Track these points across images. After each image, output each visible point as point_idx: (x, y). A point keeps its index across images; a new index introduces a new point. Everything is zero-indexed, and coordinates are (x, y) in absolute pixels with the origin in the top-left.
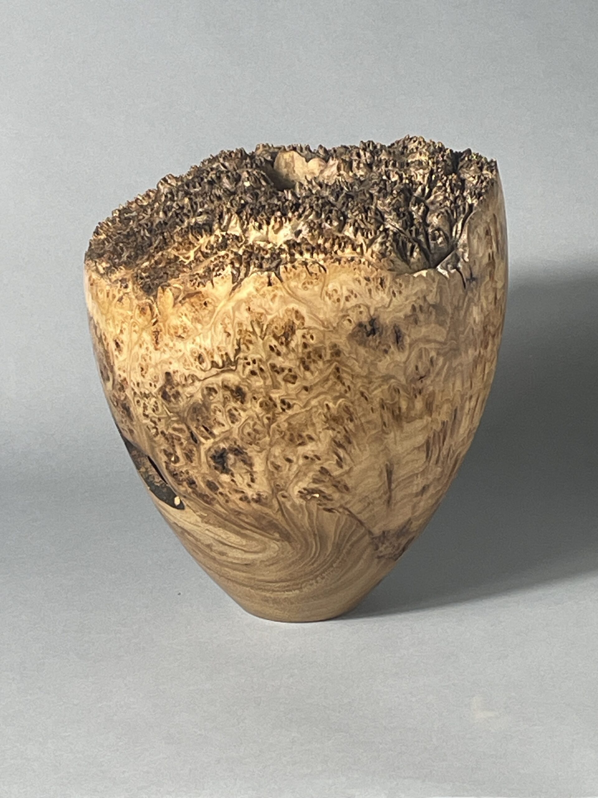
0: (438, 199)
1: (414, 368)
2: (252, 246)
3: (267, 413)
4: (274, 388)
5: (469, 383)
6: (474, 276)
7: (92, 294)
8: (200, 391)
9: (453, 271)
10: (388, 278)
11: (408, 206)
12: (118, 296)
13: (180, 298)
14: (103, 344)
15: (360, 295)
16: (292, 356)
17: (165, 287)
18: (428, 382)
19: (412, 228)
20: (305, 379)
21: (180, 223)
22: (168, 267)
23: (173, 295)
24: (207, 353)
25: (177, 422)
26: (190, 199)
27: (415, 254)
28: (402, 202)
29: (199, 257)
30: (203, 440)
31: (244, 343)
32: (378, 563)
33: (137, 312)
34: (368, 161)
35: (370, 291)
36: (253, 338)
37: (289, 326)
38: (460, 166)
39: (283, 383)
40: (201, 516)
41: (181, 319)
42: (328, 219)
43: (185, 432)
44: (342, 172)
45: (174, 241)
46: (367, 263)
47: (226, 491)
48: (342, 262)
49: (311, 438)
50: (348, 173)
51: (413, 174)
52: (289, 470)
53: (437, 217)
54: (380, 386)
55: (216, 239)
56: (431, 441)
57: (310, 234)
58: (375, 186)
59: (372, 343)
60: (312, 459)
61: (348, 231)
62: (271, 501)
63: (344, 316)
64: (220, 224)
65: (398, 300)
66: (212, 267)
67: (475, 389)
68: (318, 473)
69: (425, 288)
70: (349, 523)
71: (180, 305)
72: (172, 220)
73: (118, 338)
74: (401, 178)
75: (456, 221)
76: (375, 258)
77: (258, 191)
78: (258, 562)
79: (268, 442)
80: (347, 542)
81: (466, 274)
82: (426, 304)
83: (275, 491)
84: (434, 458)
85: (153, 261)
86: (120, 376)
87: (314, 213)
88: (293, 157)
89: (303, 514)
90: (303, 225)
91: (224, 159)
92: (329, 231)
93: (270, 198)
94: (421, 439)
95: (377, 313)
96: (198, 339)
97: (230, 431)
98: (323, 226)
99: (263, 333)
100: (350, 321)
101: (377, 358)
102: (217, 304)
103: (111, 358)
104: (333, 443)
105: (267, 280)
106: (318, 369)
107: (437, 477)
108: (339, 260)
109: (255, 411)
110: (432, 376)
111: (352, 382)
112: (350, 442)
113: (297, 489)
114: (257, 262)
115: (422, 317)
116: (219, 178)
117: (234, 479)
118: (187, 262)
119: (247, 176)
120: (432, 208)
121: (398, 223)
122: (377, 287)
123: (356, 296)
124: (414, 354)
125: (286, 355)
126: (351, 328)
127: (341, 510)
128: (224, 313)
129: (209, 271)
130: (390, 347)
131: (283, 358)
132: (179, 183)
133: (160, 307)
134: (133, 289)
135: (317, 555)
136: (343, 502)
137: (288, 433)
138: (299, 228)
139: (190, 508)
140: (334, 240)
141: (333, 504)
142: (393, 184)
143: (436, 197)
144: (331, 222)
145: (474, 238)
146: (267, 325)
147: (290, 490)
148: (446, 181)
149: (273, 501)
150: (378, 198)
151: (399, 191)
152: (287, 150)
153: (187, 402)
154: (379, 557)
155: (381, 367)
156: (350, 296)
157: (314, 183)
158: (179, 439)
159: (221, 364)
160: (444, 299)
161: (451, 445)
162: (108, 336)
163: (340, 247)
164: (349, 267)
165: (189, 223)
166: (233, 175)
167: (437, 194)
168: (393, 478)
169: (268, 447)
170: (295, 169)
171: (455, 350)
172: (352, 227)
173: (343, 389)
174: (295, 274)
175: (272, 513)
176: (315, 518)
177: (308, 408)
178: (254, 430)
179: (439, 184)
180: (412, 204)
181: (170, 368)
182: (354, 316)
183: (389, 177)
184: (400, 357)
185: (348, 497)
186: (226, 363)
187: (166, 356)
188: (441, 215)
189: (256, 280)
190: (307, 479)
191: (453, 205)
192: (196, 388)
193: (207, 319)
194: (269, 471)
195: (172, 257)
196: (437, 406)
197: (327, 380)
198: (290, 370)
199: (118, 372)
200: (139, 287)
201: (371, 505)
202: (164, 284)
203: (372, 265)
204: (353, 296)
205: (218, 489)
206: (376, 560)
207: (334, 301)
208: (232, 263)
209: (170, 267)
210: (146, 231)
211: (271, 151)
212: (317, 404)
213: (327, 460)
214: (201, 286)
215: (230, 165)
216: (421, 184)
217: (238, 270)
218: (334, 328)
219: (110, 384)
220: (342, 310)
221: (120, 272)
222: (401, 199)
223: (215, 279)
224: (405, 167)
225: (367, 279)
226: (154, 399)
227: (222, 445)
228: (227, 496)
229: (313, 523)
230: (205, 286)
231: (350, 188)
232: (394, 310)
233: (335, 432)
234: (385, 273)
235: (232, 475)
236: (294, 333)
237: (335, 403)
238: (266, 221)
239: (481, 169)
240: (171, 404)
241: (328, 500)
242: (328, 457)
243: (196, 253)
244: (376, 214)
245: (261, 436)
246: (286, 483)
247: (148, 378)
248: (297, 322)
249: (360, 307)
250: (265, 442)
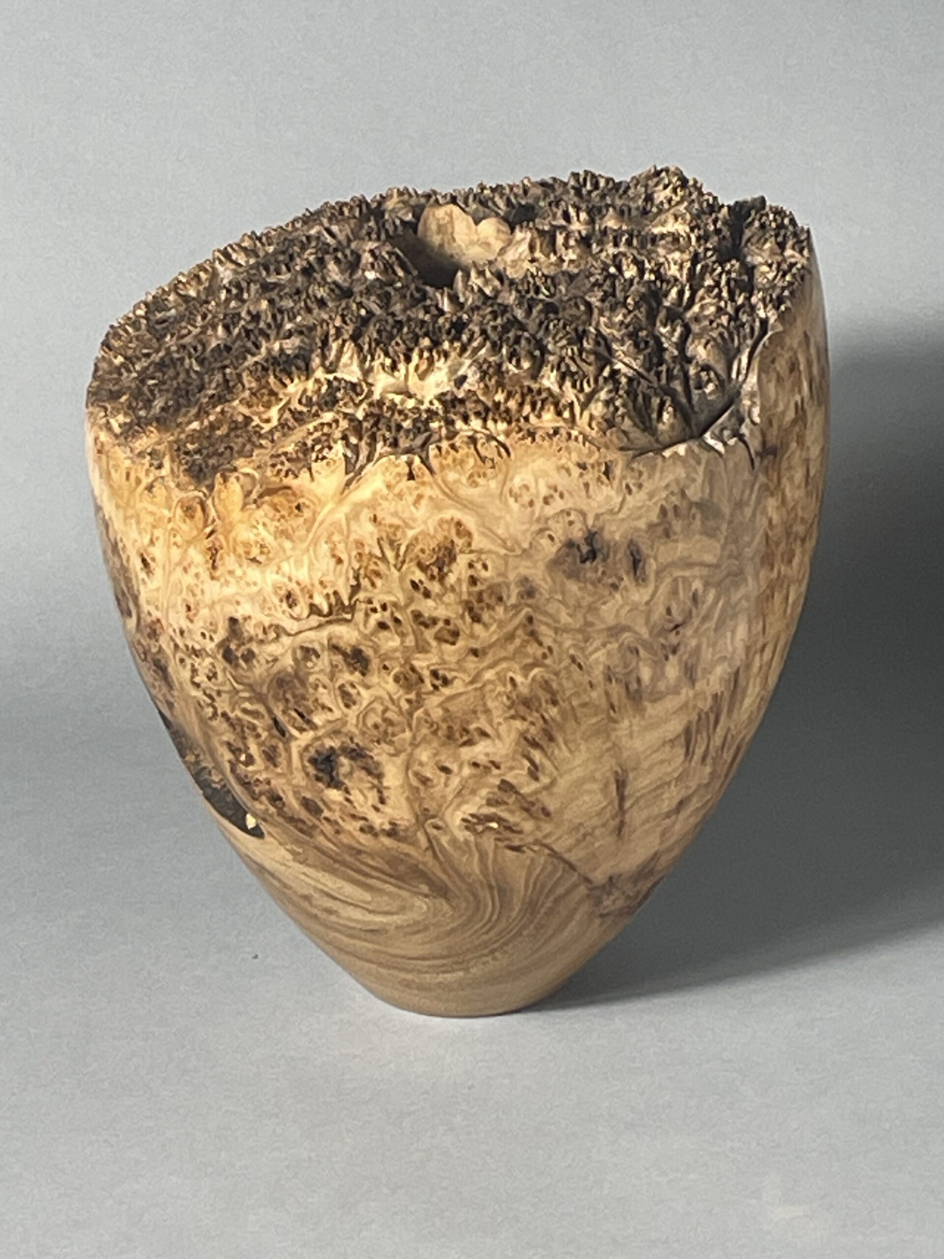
0: (706, 313)
1: (664, 612)
2: (380, 403)
3: (407, 693)
4: (420, 652)
5: (761, 624)
6: (769, 445)
7: (100, 468)
8: (290, 652)
9: (732, 442)
10: (619, 460)
11: (654, 325)
12: (146, 481)
13: (254, 496)
14: (120, 557)
15: (570, 493)
16: (450, 598)
17: (228, 474)
18: (688, 631)
19: (660, 368)
20: (472, 636)
21: (254, 349)
22: (232, 434)
23: (242, 487)
24: (302, 590)
25: (249, 699)
26: (271, 302)
27: (666, 416)
28: (644, 320)
29: (287, 420)
30: (295, 732)
31: (366, 576)
32: (602, 924)
33: (179, 512)
34: (584, 233)
35: (587, 485)
36: (382, 567)
37: (446, 548)
38: (745, 238)
39: (434, 643)
40: (292, 852)
41: (255, 531)
42: (512, 355)
43: (263, 717)
44: (538, 254)
45: (243, 386)
46: (581, 438)
47: (336, 816)
48: (537, 437)
49: (484, 734)
50: (548, 256)
51: (662, 260)
52: (446, 785)
53: (705, 347)
54: (604, 645)
55: (316, 387)
56: (694, 729)
57: (482, 385)
58: (596, 289)
59: (589, 575)
60: (486, 767)
61: (549, 378)
62: (415, 834)
63: (541, 531)
64: (324, 357)
65: (637, 499)
66: (309, 443)
67: (771, 632)
68: (496, 790)
69: (684, 475)
70: (550, 868)
71: (254, 506)
72: (238, 343)
73: (146, 551)
74: (641, 271)
75: (739, 351)
76: (596, 429)
77: (389, 289)
78: (393, 927)
79: (409, 740)
80: (547, 896)
81: (755, 444)
82: (685, 504)
83: (421, 818)
84: (699, 752)
85: (206, 423)
86: (149, 614)
87: (488, 344)
88: (450, 215)
89: (471, 855)
90: (470, 367)
91: (330, 220)
92: (515, 378)
93: (413, 306)
94: (675, 726)
95: (599, 524)
96: (285, 567)
97: (343, 721)
98: (504, 368)
99: (401, 559)
100: (551, 538)
101: (599, 600)
102: (318, 509)
103: (134, 581)
104: (523, 742)
105: (407, 470)
106: (495, 620)
107: (705, 781)
108: (532, 434)
109: (384, 689)
110: (696, 622)
111: (555, 641)
112: (551, 739)
113: (459, 815)
114: (387, 434)
115: (677, 525)
116: (321, 261)
117: (351, 798)
118: (267, 427)
119: (371, 260)
120: (696, 328)
121: (635, 359)
122: (599, 479)
123: (562, 496)
124: (664, 589)
125: (440, 596)
126: (554, 550)
127: (536, 848)
128: (331, 524)
129: (305, 450)
130: (622, 579)
131: (435, 600)
132: (252, 261)
133: (220, 508)
134: (172, 470)
135: (495, 917)
136: (539, 835)
137: (444, 726)
138: (461, 373)
139: (272, 836)
140: (523, 396)
141: (521, 839)
142: (627, 284)
143: (702, 308)
144: (518, 361)
145: (769, 381)
146: (408, 547)
147: (447, 817)
148: (720, 275)
149: (419, 834)
150: (601, 314)
151: (637, 299)
152: (441, 201)
153: (267, 670)
154: (602, 916)
155: (606, 615)
156: (552, 496)
157: (488, 274)
158: (254, 728)
159: (325, 609)
160: (717, 492)
161: (729, 729)
162: (129, 545)
163: (533, 408)
164: (551, 445)
165: (269, 351)
166: (345, 256)
167: (704, 302)
168: (626, 793)
169: (409, 750)
170: (456, 236)
171: (736, 575)
172: (555, 372)
173: (539, 652)
174: (454, 460)
175: (417, 854)
176: (490, 862)
177: (479, 685)
178: (385, 720)
179: (709, 282)
180: (661, 322)
181: (236, 611)
182: (558, 530)
183: (619, 268)
184: (639, 595)
185: (547, 828)
186: (335, 609)
187: (229, 591)
188: (712, 343)
189: (387, 469)
190: (477, 799)
191: (732, 323)
192: (283, 646)
193: (303, 532)
194: (410, 785)
195: (240, 419)
196: (705, 669)
197: (511, 637)
198: (447, 622)
199: (145, 608)
200: (182, 468)
201: (588, 838)
202: (224, 467)
203: (590, 442)
204: (557, 496)
205: (322, 811)
206: (598, 921)
207: (523, 506)
208: (345, 438)
209: (237, 436)
210: (193, 361)
211: (413, 201)
212: (494, 678)
213: (512, 768)
214: (291, 476)
215: (341, 231)
216: (676, 280)
217: (356, 450)
218: (524, 551)
219: (132, 622)
220: (538, 520)
221: (148, 436)
222: (641, 315)
223: (314, 466)
224: (649, 246)
225: (583, 466)
226: (208, 660)
227: (329, 743)
228: (336, 823)
229: (487, 868)
230: (296, 476)
231: (552, 289)
232: (629, 516)
233: (526, 724)
234: (613, 455)
235: (347, 791)
236: (453, 559)
237: (526, 676)
238: (405, 355)
239: (782, 246)
240: (241, 671)
241: (513, 831)
242: (513, 764)
243: (282, 411)
244: (597, 343)
245: (397, 729)
246: (440, 806)
247: (198, 626)
248: (460, 542)
249: (569, 514)
250: (404, 740)
